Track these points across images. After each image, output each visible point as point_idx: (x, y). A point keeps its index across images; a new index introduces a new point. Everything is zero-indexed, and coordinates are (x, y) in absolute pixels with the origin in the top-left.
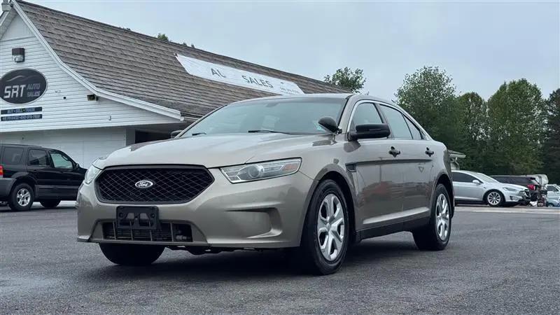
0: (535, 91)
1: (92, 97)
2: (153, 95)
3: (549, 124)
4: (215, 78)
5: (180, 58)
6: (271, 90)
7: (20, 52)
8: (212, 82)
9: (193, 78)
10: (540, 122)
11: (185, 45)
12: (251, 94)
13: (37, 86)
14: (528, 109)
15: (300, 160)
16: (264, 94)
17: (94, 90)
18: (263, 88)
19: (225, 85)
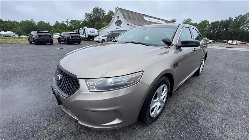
0: (208, 22)
1: (128, 24)
2: (138, 24)
3: (209, 28)
4: (150, 21)
5: (144, 17)
6: (159, 23)
7: (118, 17)
8: (149, 21)
9: (146, 21)
10: (208, 27)
11: (144, 14)
12: (156, 23)
13: (120, 23)
14: (206, 26)
15: (142, 72)
16: (158, 23)
17: (128, 23)
18: (158, 22)
19: (151, 22)
